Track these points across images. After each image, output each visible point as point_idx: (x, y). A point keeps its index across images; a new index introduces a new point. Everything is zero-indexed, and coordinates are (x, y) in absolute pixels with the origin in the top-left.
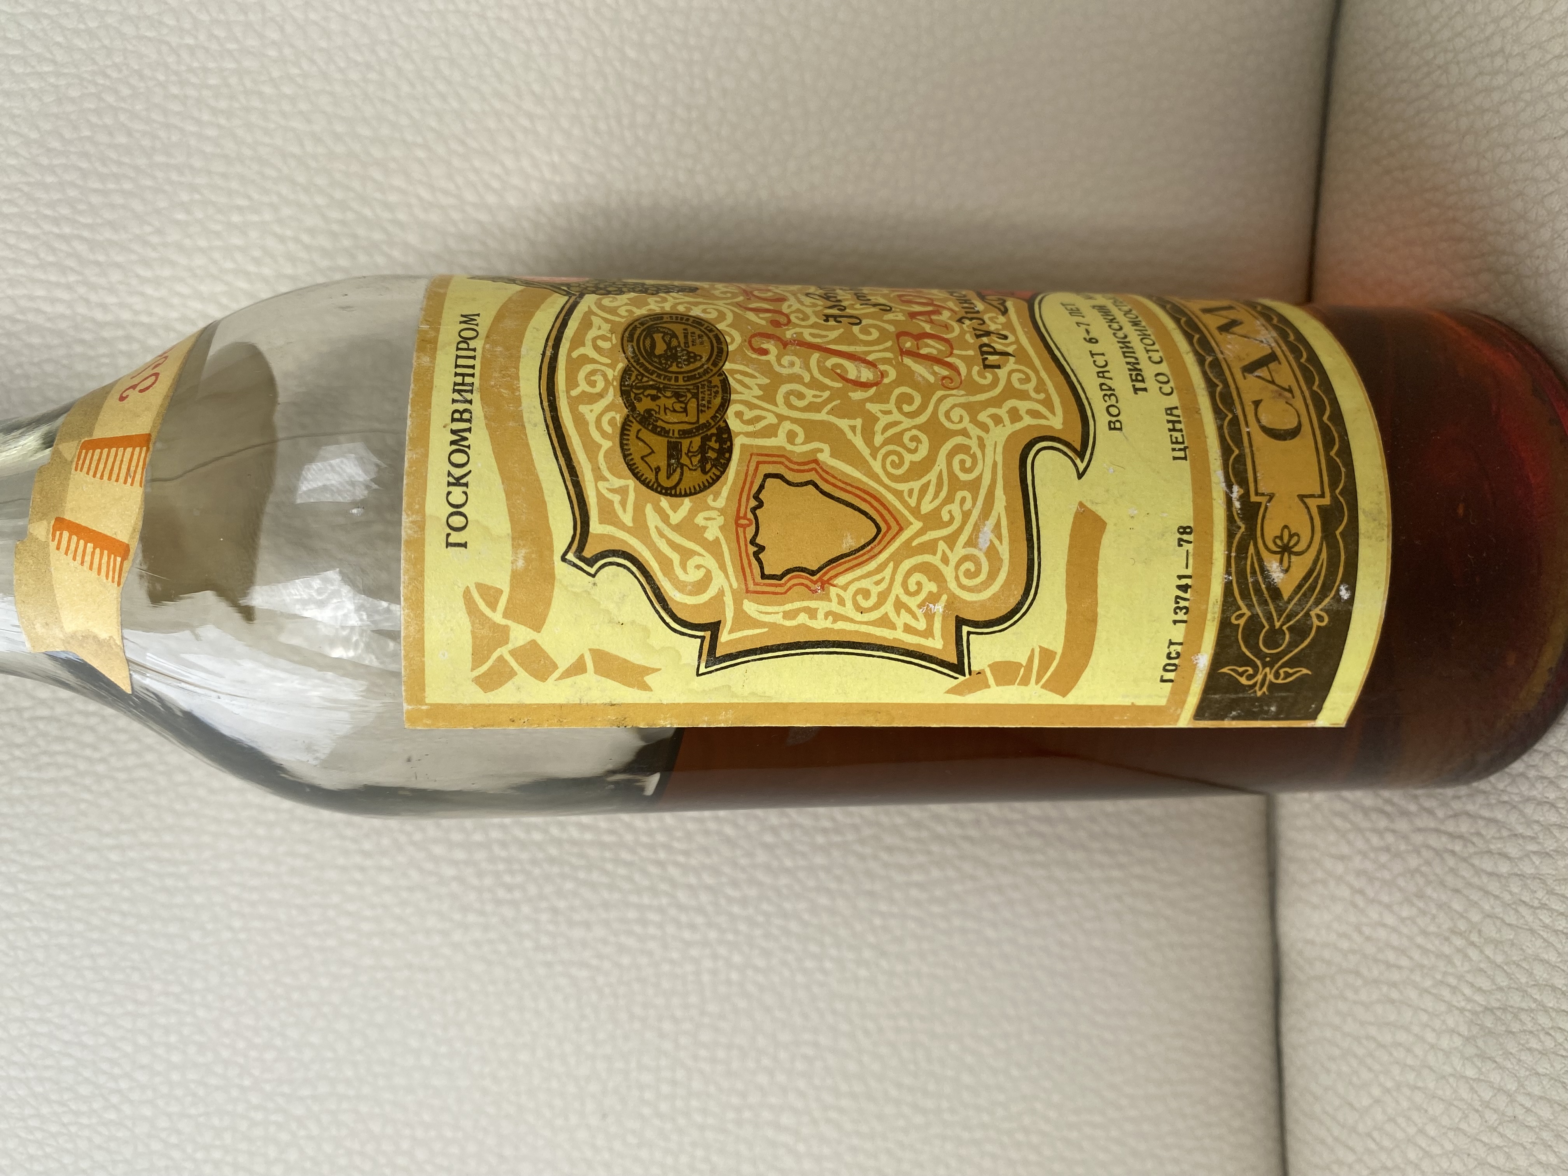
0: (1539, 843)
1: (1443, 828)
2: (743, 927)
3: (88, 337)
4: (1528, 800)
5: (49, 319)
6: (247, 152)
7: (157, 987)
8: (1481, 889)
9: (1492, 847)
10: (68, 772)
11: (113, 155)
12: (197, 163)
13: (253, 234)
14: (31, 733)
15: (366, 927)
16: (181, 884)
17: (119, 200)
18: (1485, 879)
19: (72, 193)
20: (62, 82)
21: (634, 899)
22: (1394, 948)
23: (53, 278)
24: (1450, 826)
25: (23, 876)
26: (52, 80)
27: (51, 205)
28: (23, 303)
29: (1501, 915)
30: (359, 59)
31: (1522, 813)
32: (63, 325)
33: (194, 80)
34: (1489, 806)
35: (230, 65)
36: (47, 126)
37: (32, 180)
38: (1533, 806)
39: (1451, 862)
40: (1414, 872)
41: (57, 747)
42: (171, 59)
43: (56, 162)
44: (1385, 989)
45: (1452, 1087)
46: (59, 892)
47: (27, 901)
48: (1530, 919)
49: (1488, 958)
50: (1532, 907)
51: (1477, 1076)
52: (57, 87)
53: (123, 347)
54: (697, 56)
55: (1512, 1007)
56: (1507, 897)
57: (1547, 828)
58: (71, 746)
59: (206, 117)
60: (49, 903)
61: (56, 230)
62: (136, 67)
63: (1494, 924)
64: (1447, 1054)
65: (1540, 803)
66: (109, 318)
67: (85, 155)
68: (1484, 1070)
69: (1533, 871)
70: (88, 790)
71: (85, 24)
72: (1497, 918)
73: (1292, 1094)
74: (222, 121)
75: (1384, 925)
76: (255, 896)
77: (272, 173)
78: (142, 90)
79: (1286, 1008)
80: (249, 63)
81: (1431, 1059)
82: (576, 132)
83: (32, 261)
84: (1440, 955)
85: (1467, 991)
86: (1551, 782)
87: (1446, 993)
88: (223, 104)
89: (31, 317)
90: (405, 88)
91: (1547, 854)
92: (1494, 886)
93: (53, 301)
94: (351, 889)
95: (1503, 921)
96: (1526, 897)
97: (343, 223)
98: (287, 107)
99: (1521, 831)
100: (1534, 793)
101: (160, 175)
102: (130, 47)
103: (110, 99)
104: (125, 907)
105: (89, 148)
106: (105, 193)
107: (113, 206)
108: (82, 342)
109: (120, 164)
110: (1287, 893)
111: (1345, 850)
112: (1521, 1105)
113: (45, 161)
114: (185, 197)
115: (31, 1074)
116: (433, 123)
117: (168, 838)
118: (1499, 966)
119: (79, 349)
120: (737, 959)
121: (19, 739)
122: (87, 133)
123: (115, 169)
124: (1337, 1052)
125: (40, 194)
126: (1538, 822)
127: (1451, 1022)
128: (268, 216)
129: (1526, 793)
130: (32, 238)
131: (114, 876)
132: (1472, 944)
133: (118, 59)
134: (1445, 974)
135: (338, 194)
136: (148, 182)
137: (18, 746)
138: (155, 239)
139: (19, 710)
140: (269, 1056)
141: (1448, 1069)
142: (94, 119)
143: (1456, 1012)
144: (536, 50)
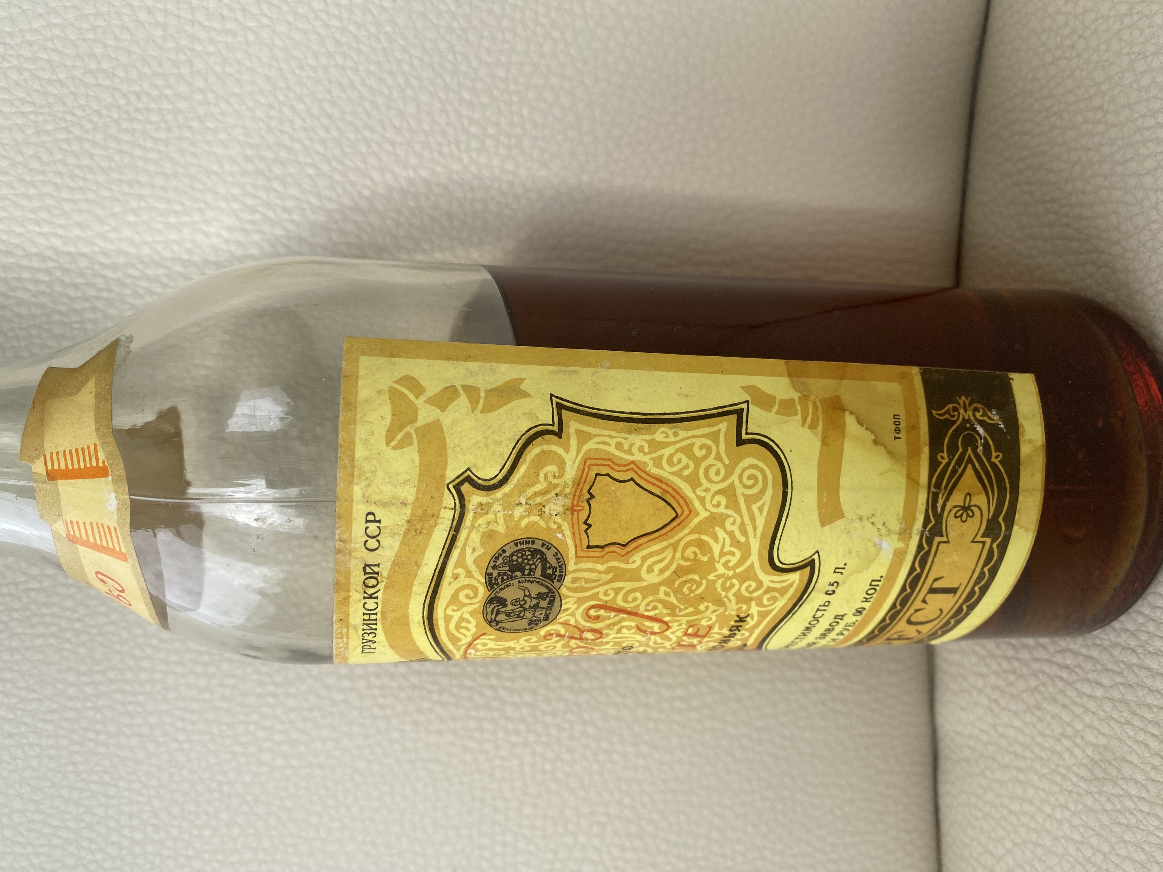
0: (1124, 677)
1: (1053, 659)
2: (554, 732)
3: (63, 308)
4: (1116, 645)
5: (34, 296)
6: (181, 170)
7: (123, 784)
8: (1082, 706)
9: (1090, 676)
10: (53, 629)
11: (79, 173)
12: (144, 179)
13: (186, 231)
14: (25, 600)
15: (277, 737)
16: (139, 709)
17: (85, 206)
18: (1085, 699)
19: (50, 202)
20: (40, 119)
21: (474, 713)
22: (1020, 743)
23: (36, 265)
24: (1059, 659)
25: (21, 706)
26: (32, 117)
27: (33, 210)
28: (13, 283)
29: (1097, 727)
30: (263, 101)
31: (1111, 655)
32: (44, 300)
33: (139, 117)
34: (1087, 646)
35: (166, 106)
36: (30, 152)
37: (18, 192)
38: (1119, 650)
39: (1060, 685)
40: (1034, 690)
41: (45, 611)
42: (122, 102)
43: (36, 178)
44: (1014, 772)
45: (1063, 846)
46: (48, 717)
47: (24, 723)
48: (1118, 731)
49: (1088, 756)
50: (1120, 722)
51: (1081, 840)
52: (35, 122)
53: (90, 316)
54: (515, 99)
55: (1106, 792)
56: (1101, 714)
57: (1130, 667)
58: (56, 609)
59: (149, 144)
60: (40, 725)
61: (37, 229)
62: (96, 108)
63: (1093, 732)
64: (1060, 822)
65: (1124, 648)
66: (79, 294)
67: (59, 174)
68: (1086, 835)
69: (1120, 696)
70: (69, 641)
71: (57, 76)
72: (1094, 728)
73: (947, 840)
74: (162, 148)
75: (1013, 727)
76: (195, 717)
77: (200, 186)
78: (101, 125)
79: (942, 778)
80: (182, 105)
81: (1048, 824)
82: (426, 154)
83: (20, 252)
84: (1053, 752)
85: (1074, 779)
86: (1132, 634)
87: (1058, 779)
88: (162, 135)
89: (20, 294)
90: (298, 123)
91: (1131, 685)
92: (1092, 705)
93: (37, 282)
94: (266, 710)
95: (1099, 731)
96: (1115, 715)
97: (253, 222)
98: (210, 137)
99: (1111, 667)
100: (1120, 640)
101: (114, 187)
102: (91, 93)
103: (77, 131)
104: (98, 727)
105: (61, 167)
106: (74, 201)
107: (80, 212)
108: (59, 312)
109: (85, 179)
110: (943, 696)
111: (984, 670)
112: (1113, 862)
113: (28, 178)
114: (134, 204)
115: (29, 850)
116: (319, 147)
117: (129, 675)
118: (1096, 763)
119: (56, 317)
120: (550, 755)
121: (16, 605)
122: (60, 157)
123: (81, 184)
124: (979, 814)
125: (23, 202)
126: (1123, 662)
127: (1062, 800)
128: (197, 218)
129: (1114, 640)
130: (20, 235)
131: (89, 704)
132: (1077, 745)
133: (82, 102)
134: (1057, 765)
135: (250, 202)
136: (107, 194)
137: (16, 610)
138: (113, 236)
139: (16, 584)
140: (207, 833)
141: (1060, 833)
142: (65, 147)
143: (1066, 793)
144: (395, 94)
